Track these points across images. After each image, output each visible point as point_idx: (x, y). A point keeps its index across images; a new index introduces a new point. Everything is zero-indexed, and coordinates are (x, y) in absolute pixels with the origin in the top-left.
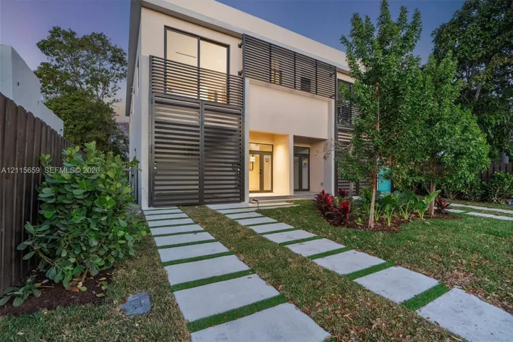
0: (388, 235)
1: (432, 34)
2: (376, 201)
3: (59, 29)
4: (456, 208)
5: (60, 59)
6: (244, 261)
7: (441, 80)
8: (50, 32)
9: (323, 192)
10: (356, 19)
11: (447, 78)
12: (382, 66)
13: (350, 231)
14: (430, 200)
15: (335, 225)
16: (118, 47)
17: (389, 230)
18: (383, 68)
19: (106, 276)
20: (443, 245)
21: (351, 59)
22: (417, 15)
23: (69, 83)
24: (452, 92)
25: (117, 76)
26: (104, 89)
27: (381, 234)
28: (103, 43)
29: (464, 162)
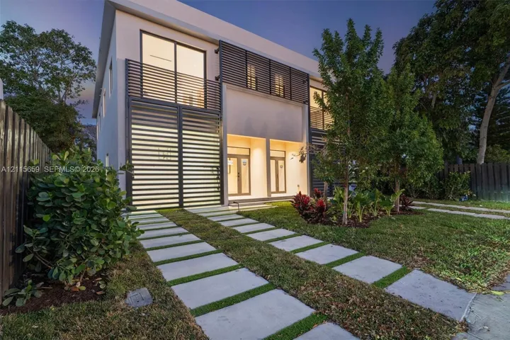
0: (360, 230)
1: (394, 47)
2: (348, 200)
3: (14, 23)
4: (419, 205)
5: (15, 56)
6: (232, 258)
7: (402, 90)
8: (4, 26)
9: (300, 193)
10: (326, 34)
11: (407, 88)
12: (350, 78)
13: (326, 227)
14: (396, 199)
15: (313, 223)
16: (82, 45)
17: (360, 225)
18: (351, 80)
19: (101, 276)
20: (406, 236)
21: (323, 70)
22: (379, 34)
23: (25, 82)
24: (411, 101)
25: (80, 76)
26: (66, 89)
27: (354, 229)
28: (65, 41)
29: (423, 164)
